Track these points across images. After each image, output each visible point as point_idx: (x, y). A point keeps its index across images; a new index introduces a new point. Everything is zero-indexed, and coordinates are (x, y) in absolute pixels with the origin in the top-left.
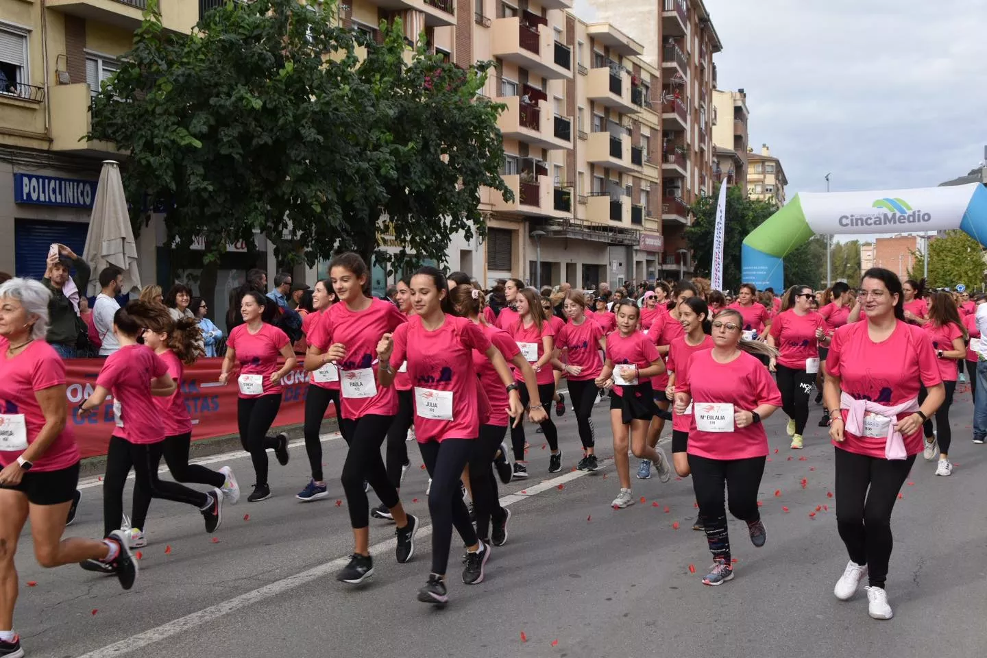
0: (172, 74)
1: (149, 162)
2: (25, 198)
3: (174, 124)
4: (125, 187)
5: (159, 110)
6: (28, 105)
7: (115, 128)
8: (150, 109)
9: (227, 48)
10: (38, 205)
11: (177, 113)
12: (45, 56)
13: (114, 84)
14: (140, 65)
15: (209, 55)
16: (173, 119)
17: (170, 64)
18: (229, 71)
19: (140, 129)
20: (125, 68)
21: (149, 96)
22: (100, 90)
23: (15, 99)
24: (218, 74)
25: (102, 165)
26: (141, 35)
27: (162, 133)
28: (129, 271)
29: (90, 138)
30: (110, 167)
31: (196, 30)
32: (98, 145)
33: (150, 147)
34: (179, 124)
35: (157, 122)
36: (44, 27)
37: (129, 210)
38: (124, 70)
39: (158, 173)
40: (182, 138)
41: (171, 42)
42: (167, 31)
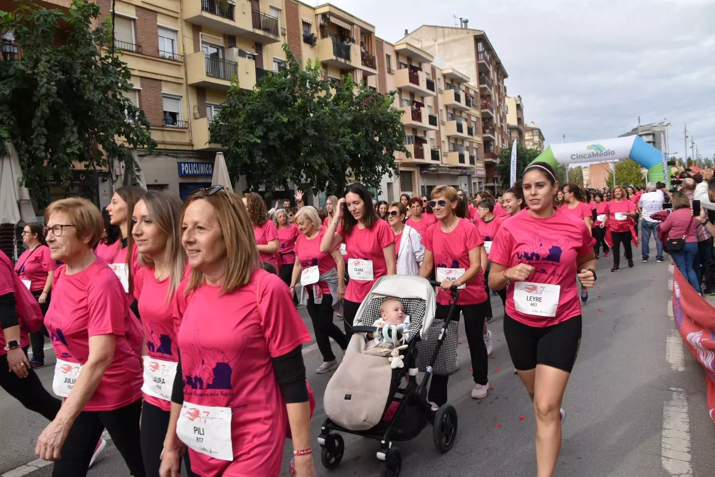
0: (245, 109)
1: (237, 152)
2: (183, 173)
3: (247, 132)
4: (227, 164)
5: (240, 127)
6: (182, 130)
7: (221, 137)
8: (236, 126)
9: (270, 95)
10: (189, 176)
11: (249, 127)
12: (188, 106)
13: (219, 117)
14: (231, 106)
15: (262, 99)
16: (247, 130)
17: (244, 105)
18: (271, 106)
19: (232, 137)
20: (224, 108)
21: (235, 121)
22: (213, 120)
23: (176, 128)
24: (267, 107)
25: (216, 155)
26: (230, 93)
27: (242, 137)
29: (210, 143)
30: (220, 156)
31: (255, 88)
32: (214, 146)
33: (237, 144)
34: (250, 132)
35: (240, 133)
36: (187, 94)
37: (229, 174)
38: (224, 110)
39: (241, 156)
40: (251, 139)
41: (244, 94)
42: (242, 90)
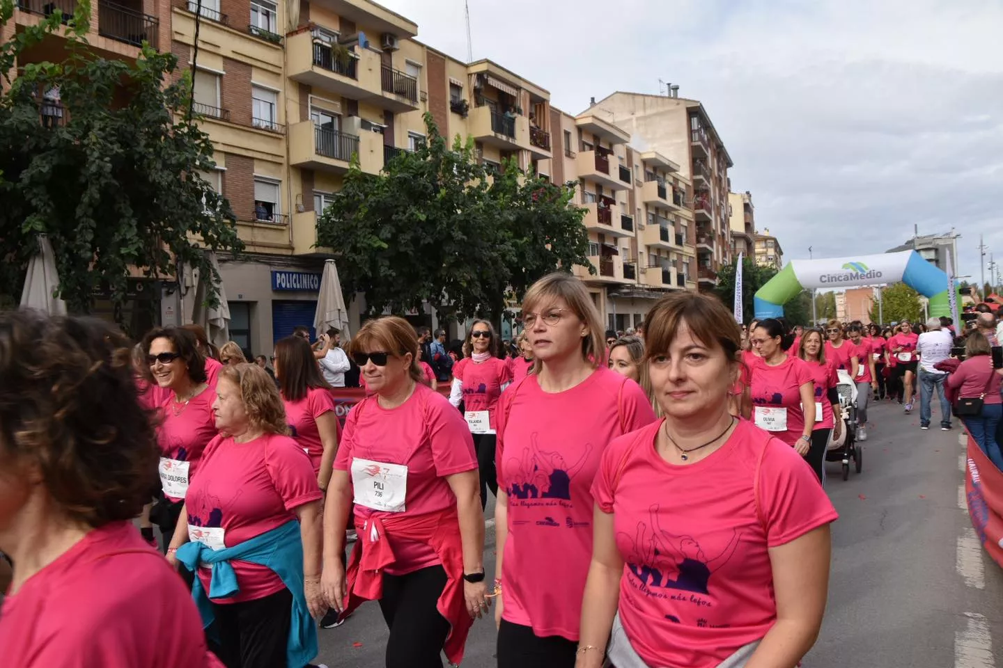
0: (368, 201)
1: (354, 259)
2: (278, 286)
4: (340, 276)
5: (360, 225)
6: (279, 227)
7: (332, 239)
8: (354, 224)
9: (402, 182)
10: (286, 291)
11: (371, 226)
12: (289, 195)
13: (331, 210)
14: (347, 196)
15: (391, 187)
16: (369, 230)
17: (366, 195)
18: (404, 198)
19: (348, 238)
20: (338, 200)
21: (354, 216)
22: (323, 215)
24: (397, 199)
25: (324, 263)
26: (348, 178)
27: (362, 240)
28: (343, 331)
29: (317, 246)
30: (330, 265)
31: (382, 172)
32: (322, 250)
33: (354, 249)
34: (372, 233)
35: (359, 233)
36: (289, 178)
37: (342, 290)
38: (338, 201)
39: (359, 266)
40: (375, 242)
41: (366, 181)
42: (364, 174)
